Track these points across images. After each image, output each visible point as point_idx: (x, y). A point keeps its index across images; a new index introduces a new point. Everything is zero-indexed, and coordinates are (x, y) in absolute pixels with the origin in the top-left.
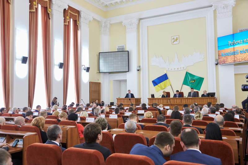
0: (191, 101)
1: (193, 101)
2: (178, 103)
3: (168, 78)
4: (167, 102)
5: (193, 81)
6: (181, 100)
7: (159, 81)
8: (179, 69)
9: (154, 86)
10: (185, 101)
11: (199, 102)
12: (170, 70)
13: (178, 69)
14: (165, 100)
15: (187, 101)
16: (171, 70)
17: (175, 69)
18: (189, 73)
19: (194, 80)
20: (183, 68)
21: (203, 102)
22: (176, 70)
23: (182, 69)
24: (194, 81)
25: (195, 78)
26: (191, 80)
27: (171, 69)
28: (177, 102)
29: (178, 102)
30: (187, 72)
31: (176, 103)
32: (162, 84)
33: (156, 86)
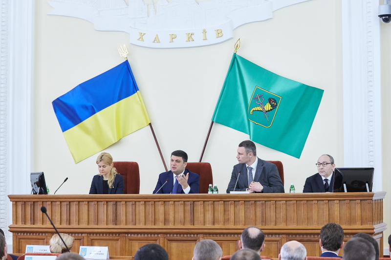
0: (242, 214)
1: (251, 215)
2: (171, 226)
3: (135, 89)
4: (116, 221)
5: (268, 107)
6: (188, 208)
7: (89, 104)
8: (198, 40)
9: (65, 128)
10: (209, 216)
11: (286, 221)
12: (148, 41)
13: (190, 37)
14: (102, 208)
15: (220, 215)
16: (156, 45)
17: (173, 37)
18: (247, 63)
19: (273, 101)
20: (219, 33)
21: (309, 219)
22: (181, 41)
23: (212, 38)
24: (274, 107)
25: (276, 90)
26: (259, 97)
27: (156, 40)
28: (166, 221)
29: (171, 218)
30: (235, 57)
31: (160, 225)
32: (105, 118)
33: (75, 129)
